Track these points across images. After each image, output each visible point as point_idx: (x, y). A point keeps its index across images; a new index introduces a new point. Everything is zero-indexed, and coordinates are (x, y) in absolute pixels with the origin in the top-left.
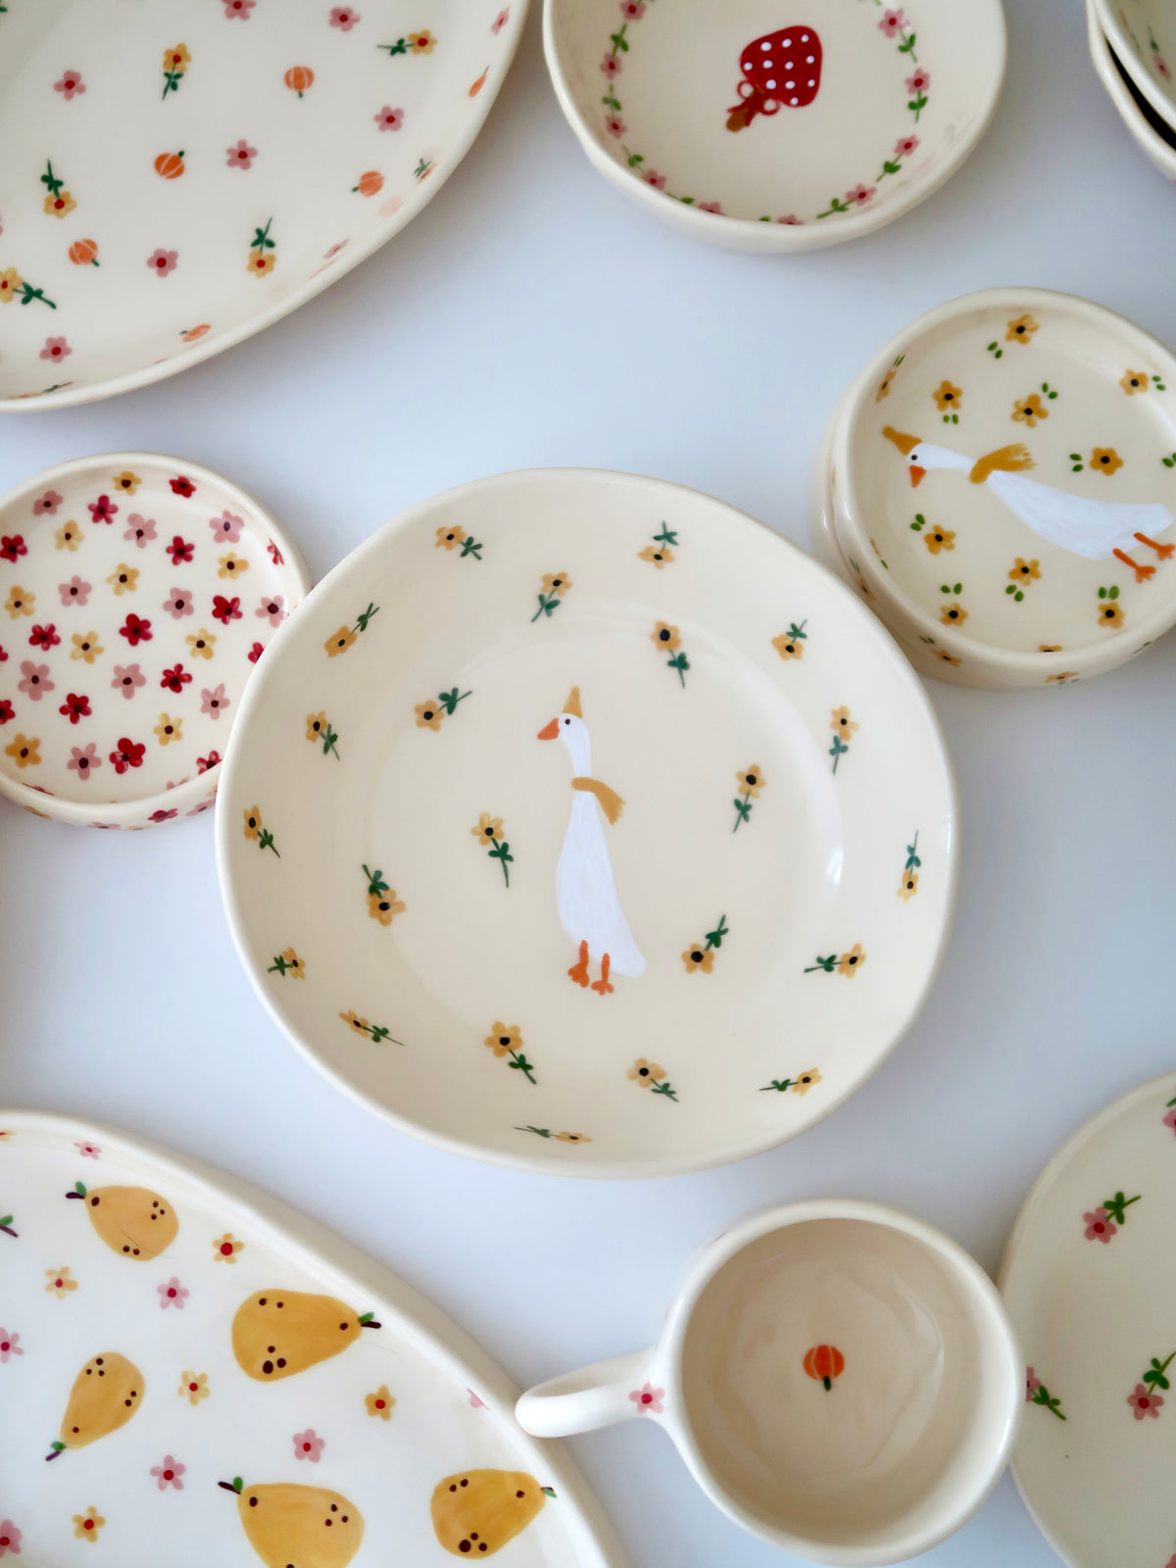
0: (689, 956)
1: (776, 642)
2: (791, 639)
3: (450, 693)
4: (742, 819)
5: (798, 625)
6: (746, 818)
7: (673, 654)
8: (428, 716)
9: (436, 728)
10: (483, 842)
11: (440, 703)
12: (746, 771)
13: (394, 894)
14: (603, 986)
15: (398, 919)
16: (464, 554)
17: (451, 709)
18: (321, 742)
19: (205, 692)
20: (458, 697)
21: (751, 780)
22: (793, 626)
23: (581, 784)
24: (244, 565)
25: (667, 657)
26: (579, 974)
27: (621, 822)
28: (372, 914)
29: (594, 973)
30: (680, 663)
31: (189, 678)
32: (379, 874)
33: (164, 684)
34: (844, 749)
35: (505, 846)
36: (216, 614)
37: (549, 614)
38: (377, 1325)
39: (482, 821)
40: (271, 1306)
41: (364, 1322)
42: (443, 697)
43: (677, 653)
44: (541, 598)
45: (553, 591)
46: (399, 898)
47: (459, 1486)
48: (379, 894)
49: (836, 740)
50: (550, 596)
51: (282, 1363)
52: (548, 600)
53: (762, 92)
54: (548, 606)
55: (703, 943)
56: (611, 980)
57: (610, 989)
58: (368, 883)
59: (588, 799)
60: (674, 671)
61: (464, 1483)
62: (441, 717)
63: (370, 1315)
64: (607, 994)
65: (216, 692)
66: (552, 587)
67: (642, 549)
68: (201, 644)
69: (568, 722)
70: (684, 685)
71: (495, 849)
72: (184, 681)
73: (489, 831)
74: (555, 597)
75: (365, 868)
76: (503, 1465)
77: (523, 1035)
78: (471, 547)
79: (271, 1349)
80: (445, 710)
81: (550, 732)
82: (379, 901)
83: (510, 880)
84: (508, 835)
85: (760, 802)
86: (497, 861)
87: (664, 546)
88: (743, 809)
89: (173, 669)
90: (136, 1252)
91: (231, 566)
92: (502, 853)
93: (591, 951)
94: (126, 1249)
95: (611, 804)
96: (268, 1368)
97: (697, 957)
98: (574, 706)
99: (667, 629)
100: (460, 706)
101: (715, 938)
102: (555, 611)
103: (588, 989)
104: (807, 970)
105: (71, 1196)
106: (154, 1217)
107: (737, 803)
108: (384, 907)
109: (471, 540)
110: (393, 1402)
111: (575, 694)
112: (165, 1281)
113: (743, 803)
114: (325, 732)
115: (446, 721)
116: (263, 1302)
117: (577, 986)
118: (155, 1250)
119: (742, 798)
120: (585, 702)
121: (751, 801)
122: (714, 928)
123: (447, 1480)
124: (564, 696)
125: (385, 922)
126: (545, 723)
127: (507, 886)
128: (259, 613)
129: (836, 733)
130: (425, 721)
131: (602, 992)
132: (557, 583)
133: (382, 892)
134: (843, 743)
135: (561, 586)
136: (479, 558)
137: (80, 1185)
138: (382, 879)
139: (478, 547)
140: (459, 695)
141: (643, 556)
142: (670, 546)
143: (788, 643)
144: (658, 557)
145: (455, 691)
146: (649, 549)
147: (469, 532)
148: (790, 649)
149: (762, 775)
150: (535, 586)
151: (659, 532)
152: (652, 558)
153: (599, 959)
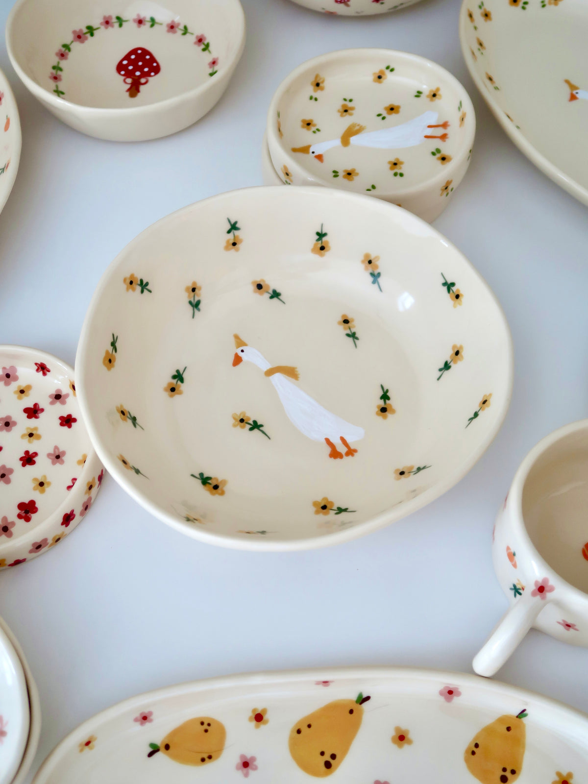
0: (380, 412)
1: (313, 250)
2: (320, 242)
3: (176, 374)
4: (356, 340)
5: (320, 231)
6: (357, 339)
7: (269, 293)
8: (173, 390)
9: (180, 393)
10: (243, 427)
11: (175, 381)
12: (341, 319)
13: (216, 479)
14: (351, 452)
15: (228, 489)
16: (142, 292)
17: (182, 380)
18: (130, 421)
19: (49, 455)
20: (181, 373)
22: (318, 234)
23: (270, 372)
24: (29, 387)
25: (267, 296)
26: (335, 454)
28: (213, 494)
29: (342, 449)
30: (275, 295)
31: (36, 454)
32: (201, 474)
33: (24, 465)
34: (379, 274)
35: (255, 422)
36: (29, 417)
37: (199, 310)
38: (368, 698)
39: (234, 418)
40: (305, 730)
41: (360, 701)
42: (174, 377)
43: (271, 291)
44: (190, 303)
45: (194, 296)
46: (220, 479)
47: (475, 750)
48: (209, 483)
49: (372, 274)
50: (194, 299)
51: (333, 757)
52: (194, 303)
53: (136, 78)
54: (196, 305)
55: (381, 403)
56: (352, 447)
57: (355, 451)
58: (199, 482)
59: (278, 378)
60: (275, 300)
61: (477, 746)
62: (179, 386)
63: (360, 695)
64: (356, 454)
65: (55, 451)
66: (192, 294)
67: (224, 244)
68: (31, 435)
69: (242, 351)
70: (284, 303)
71: (250, 426)
72: (34, 457)
73: (242, 421)
74: (197, 299)
75: (193, 475)
76: (488, 721)
77: (330, 499)
78: (143, 286)
79: (322, 754)
80: (179, 383)
81: (237, 360)
82: (212, 486)
83: (268, 435)
84: (252, 416)
85: (357, 328)
86: (256, 431)
87: (234, 234)
88: (353, 336)
89: (24, 455)
90: (210, 757)
91: (22, 392)
92: (255, 426)
93: (332, 440)
94: (203, 760)
95: (291, 372)
96: (328, 765)
97: (384, 410)
98: (240, 342)
99: (258, 283)
100: (185, 376)
101: (385, 397)
102: (201, 306)
103: (345, 458)
104: (438, 379)
105: (150, 755)
106: (206, 731)
107: (348, 335)
108: (216, 487)
109: (141, 281)
110: (407, 732)
111: (237, 337)
112: (237, 761)
113: (350, 333)
114: (128, 415)
115: (183, 387)
116: (299, 732)
117: (338, 460)
118: (220, 749)
119: (348, 332)
120: (244, 338)
121: (353, 330)
122: (381, 393)
123: (467, 752)
124: (233, 340)
125: (223, 493)
126: (232, 359)
127: (269, 438)
128: (52, 403)
129: (370, 270)
130: (173, 393)
131: (353, 455)
132: (194, 290)
133: (209, 481)
134: (376, 273)
135: (196, 290)
136: (150, 291)
137: (152, 745)
138: (205, 476)
139: (147, 284)
140: (181, 372)
141: (227, 248)
142: (237, 233)
143: (320, 246)
144: (234, 244)
145: (178, 371)
146: (228, 241)
147: (139, 276)
148: (322, 248)
149: (350, 317)
150: (184, 298)
151: (229, 227)
152: (232, 246)
153: (340, 442)
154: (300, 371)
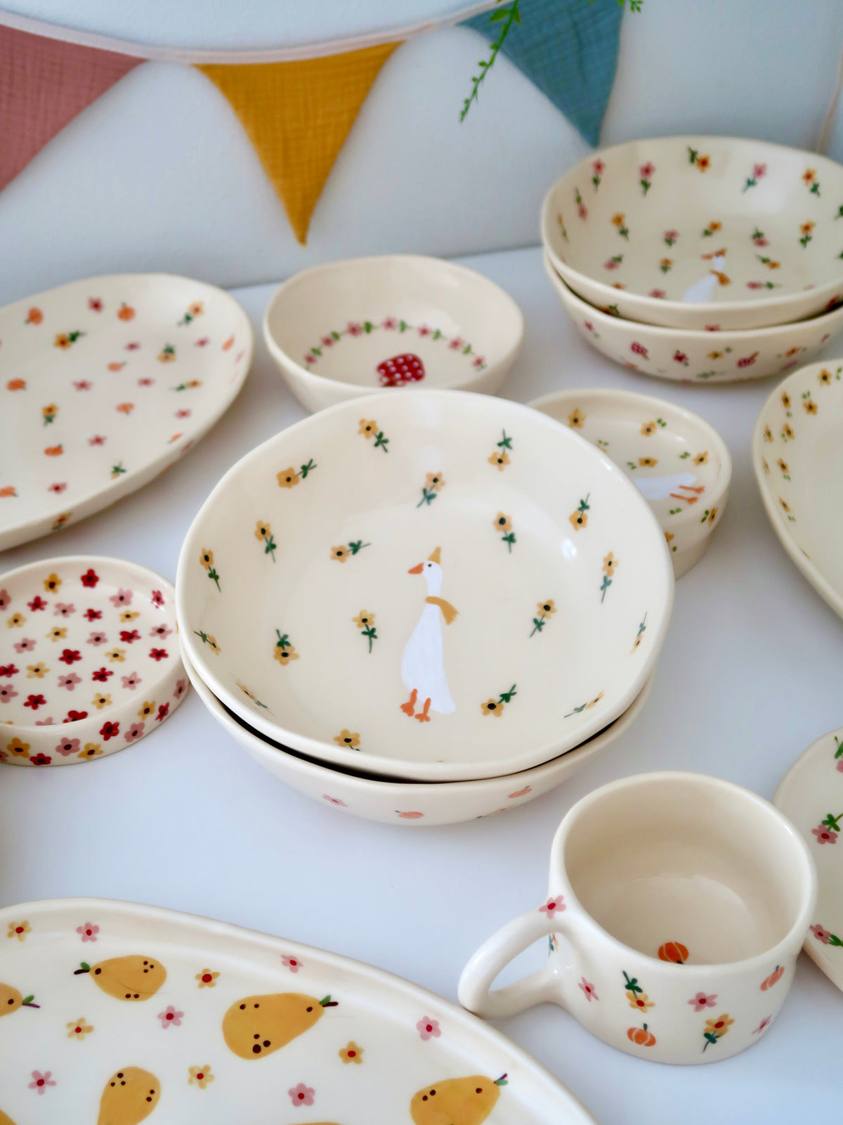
0: (486, 705)
1: (571, 518)
2: (581, 512)
3: (356, 543)
4: (537, 630)
5: (584, 501)
6: (540, 630)
7: (506, 533)
8: (339, 554)
9: (343, 561)
10: (359, 626)
11: (348, 548)
12: (544, 602)
13: (293, 649)
14: (423, 717)
15: (292, 664)
16: (376, 445)
17: (355, 552)
18: (264, 545)
21: (547, 608)
23: (431, 600)
25: (502, 535)
26: (408, 708)
27: (454, 624)
28: (276, 657)
29: (418, 708)
30: (510, 539)
32: (286, 636)
34: (610, 583)
35: (374, 630)
37: (429, 503)
39: (361, 614)
42: (352, 545)
43: (509, 533)
44: (425, 491)
45: (432, 487)
46: (296, 651)
48: (283, 647)
49: (605, 578)
50: (431, 490)
52: (429, 493)
54: (428, 497)
55: (497, 699)
56: (429, 714)
57: (428, 719)
58: (277, 640)
59: (435, 610)
60: (506, 543)
62: (348, 555)
64: (425, 722)
66: (432, 483)
67: (490, 454)
69: (430, 565)
70: (510, 552)
71: (366, 631)
73: (365, 620)
74: (434, 491)
75: (278, 631)
77: (362, 738)
78: (381, 441)
80: (351, 552)
81: (417, 570)
82: (283, 651)
83: (372, 648)
84: (376, 624)
85: (550, 621)
86: (367, 638)
87: (504, 453)
88: (539, 624)
92: (371, 634)
93: (419, 695)
95: (449, 613)
97: (492, 706)
98: (436, 557)
99: (504, 517)
100: (361, 551)
101: (506, 697)
102: (434, 502)
103: (412, 718)
104: (566, 716)
107: (535, 621)
108: (285, 655)
109: (381, 434)
111: (438, 551)
113: (539, 621)
114: (269, 539)
115: (351, 559)
117: (405, 715)
119: (539, 618)
121: (545, 620)
122: (506, 691)
124: (431, 551)
125: (284, 663)
127: (370, 651)
129: (605, 573)
130: (337, 556)
131: (422, 721)
132: (435, 481)
133: (285, 647)
134: (609, 579)
135: (438, 483)
136: (386, 450)
138: (287, 640)
139: (386, 441)
140: (362, 545)
141: (491, 460)
142: (507, 451)
143: (579, 516)
144: (500, 461)
145: (360, 543)
146: (495, 454)
147: (381, 427)
148: (580, 521)
149: (554, 607)
150: (422, 482)
151: (501, 439)
152: (497, 462)
153: (424, 701)
154: (458, 620)
